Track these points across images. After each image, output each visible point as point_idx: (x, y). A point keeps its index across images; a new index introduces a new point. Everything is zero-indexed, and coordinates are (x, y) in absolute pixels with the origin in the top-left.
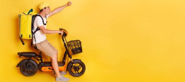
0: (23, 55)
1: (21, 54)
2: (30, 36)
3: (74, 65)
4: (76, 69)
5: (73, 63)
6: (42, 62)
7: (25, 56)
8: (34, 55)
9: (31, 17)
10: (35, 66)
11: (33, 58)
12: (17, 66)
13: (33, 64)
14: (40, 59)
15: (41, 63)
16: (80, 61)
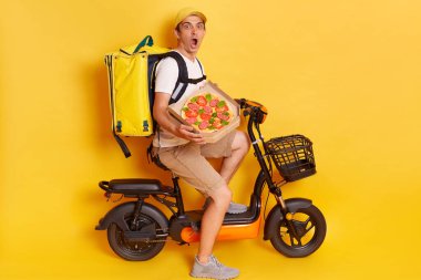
0: (119, 187)
1: (109, 187)
2: (146, 124)
3: (289, 217)
4: (297, 230)
5: (288, 211)
6: (181, 211)
7: (126, 193)
8: (155, 187)
9: (146, 60)
10: (158, 226)
11: (151, 200)
12: (97, 228)
13: (152, 220)
14: (174, 200)
15: (179, 214)
16: (307, 206)
